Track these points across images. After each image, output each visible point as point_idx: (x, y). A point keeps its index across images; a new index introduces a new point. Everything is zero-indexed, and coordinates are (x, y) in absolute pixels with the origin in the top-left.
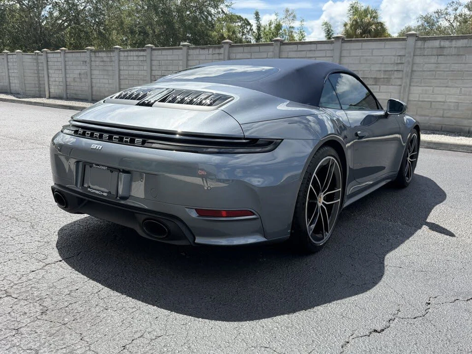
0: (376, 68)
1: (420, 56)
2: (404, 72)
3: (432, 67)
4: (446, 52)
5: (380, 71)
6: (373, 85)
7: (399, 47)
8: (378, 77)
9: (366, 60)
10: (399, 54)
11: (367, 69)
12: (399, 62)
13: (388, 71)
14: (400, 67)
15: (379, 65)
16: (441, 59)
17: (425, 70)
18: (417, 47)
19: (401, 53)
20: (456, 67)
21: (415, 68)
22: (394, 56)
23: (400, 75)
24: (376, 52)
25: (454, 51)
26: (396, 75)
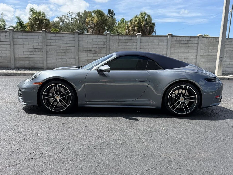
0: (95, 46)
1: (112, 42)
2: (107, 48)
3: (117, 46)
4: (121, 41)
5: (96, 48)
6: (94, 53)
7: (104, 38)
8: (96, 50)
9: (90, 43)
10: (104, 41)
11: (91, 47)
12: (104, 44)
13: (100, 48)
14: (105, 46)
15: (96, 45)
16: (120, 44)
17: (115, 48)
18: (110, 38)
19: (105, 41)
20: (125, 47)
21: (110, 47)
22: (102, 42)
23: (105, 50)
24: (94, 40)
25: (124, 41)
26: (103, 49)
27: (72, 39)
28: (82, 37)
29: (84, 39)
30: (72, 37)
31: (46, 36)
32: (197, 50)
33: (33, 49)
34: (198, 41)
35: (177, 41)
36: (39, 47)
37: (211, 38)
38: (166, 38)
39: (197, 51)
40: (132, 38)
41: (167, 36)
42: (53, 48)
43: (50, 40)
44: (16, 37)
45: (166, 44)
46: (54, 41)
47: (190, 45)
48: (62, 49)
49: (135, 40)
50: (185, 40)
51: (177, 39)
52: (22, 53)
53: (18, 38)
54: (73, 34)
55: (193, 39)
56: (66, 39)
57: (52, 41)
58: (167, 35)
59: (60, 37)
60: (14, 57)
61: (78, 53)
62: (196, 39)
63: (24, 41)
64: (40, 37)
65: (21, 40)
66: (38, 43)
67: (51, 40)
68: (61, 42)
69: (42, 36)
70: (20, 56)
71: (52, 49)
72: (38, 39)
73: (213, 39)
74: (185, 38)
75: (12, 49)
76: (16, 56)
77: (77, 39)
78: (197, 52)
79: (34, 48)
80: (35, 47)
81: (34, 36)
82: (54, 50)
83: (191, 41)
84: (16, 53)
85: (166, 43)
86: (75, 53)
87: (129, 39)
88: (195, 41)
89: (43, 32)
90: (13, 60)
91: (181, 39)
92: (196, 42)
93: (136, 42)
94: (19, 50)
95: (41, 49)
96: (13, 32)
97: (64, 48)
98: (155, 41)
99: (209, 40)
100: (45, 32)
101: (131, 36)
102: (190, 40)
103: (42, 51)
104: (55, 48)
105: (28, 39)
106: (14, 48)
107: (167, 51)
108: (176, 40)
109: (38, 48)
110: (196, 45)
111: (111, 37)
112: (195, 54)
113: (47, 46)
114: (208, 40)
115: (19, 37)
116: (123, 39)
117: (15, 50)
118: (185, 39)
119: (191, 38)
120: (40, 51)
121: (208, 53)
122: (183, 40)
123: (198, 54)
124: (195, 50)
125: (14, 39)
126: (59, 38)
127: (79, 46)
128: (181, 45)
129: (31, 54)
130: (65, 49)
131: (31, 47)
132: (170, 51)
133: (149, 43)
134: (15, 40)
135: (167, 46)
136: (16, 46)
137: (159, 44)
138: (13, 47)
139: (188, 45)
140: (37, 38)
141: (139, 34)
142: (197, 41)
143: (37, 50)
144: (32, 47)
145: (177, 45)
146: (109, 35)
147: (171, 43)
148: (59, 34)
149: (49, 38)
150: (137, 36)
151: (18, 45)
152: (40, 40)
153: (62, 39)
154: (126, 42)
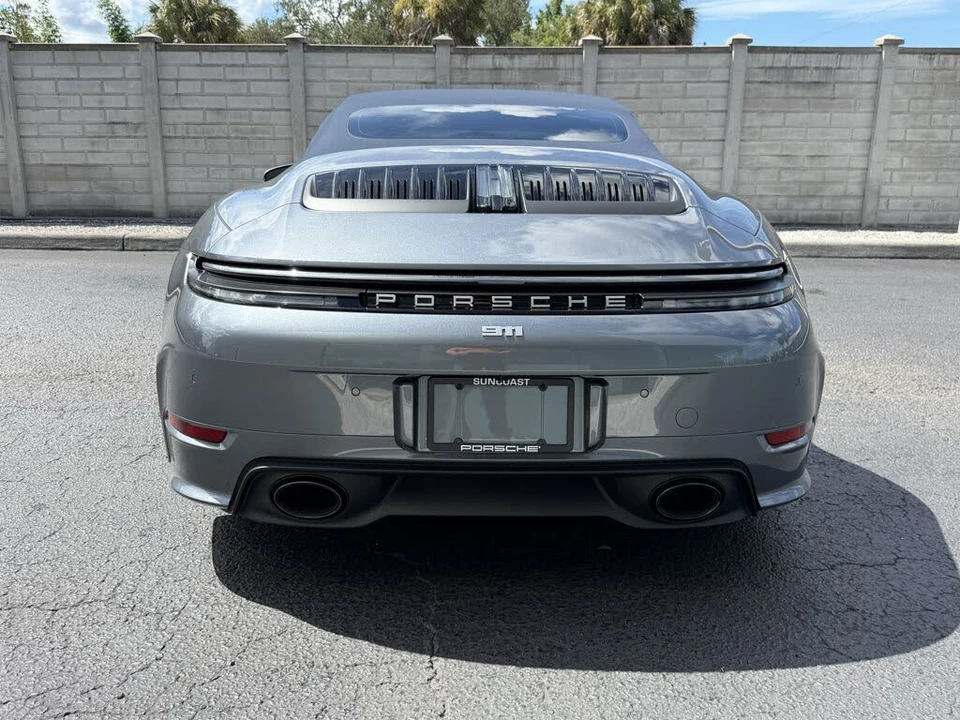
27: (278, 74)
28: (320, 63)
29: (331, 74)
30: (274, 63)
31: (159, 65)
32: (875, 112)
33: (104, 129)
34: (879, 67)
35: (775, 72)
36: (131, 116)
37: (942, 57)
38: (721, 58)
39: (874, 119)
40: (555, 62)
41: (727, 50)
42: (192, 120)
43: (177, 80)
44: (25, 71)
45: (721, 88)
46: (196, 87)
47: (840, 90)
48: (233, 120)
49: (573, 69)
50: (814, 65)
51: (775, 65)
52: (56, 145)
53: (32, 79)
54: (281, 50)
55: (856, 60)
56: (250, 74)
57: (183, 88)
58: (727, 43)
59: (219, 65)
60: (24, 165)
61: (304, 138)
62: (872, 60)
63: (60, 90)
64: (131, 70)
65: (48, 87)
66: (122, 98)
67: (181, 83)
68: (225, 88)
69: (139, 64)
70: (47, 159)
71: (187, 124)
72: (123, 78)
73: (952, 58)
74: (814, 57)
75: (12, 129)
76: (33, 160)
77: (297, 75)
78: (873, 126)
79: (108, 120)
80: (111, 116)
81: (106, 65)
82: (199, 128)
83: (842, 71)
84: (31, 145)
85: (719, 85)
86: (291, 139)
87: (541, 66)
88: (862, 68)
89: (145, 45)
90: (20, 178)
91: (796, 60)
92: (868, 75)
93: (577, 79)
94: (43, 132)
95: (140, 124)
96: (10, 50)
97: (241, 117)
98: (671, 75)
99: (935, 65)
100: (152, 46)
101: (553, 54)
102: (839, 68)
103: (146, 137)
104: (200, 119)
105: (78, 79)
106: (19, 125)
107: (726, 121)
108: (772, 68)
109: (125, 123)
110: (867, 90)
111: (458, 60)
112: (864, 133)
113: (166, 109)
114: (926, 64)
115: (40, 72)
116: (517, 66)
117: (22, 134)
118: (813, 60)
119: (844, 56)
120: (135, 137)
121: (925, 127)
122: (803, 68)
123: (879, 136)
124: (861, 117)
125: (16, 82)
126: (217, 72)
127: (310, 107)
128: (793, 92)
129: (96, 149)
130: (243, 121)
131: (96, 117)
132: (743, 120)
133: (640, 82)
134: (22, 86)
135: (727, 97)
136: (28, 116)
137: (686, 87)
138: (17, 118)
139: (827, 92)
140: (120, 75)
141: (593, 41)
142: (874, 72)
143: (120, 130)
144: (98, 119)
145: (775, 91)
146: (448, 50)
147: (746, 82)
148: (215, 55)
149: (170, 72)
150: (579, 51)
151: (38, 109)
152: (133, 84)
153: (231, 77)
154: (531, 80)
